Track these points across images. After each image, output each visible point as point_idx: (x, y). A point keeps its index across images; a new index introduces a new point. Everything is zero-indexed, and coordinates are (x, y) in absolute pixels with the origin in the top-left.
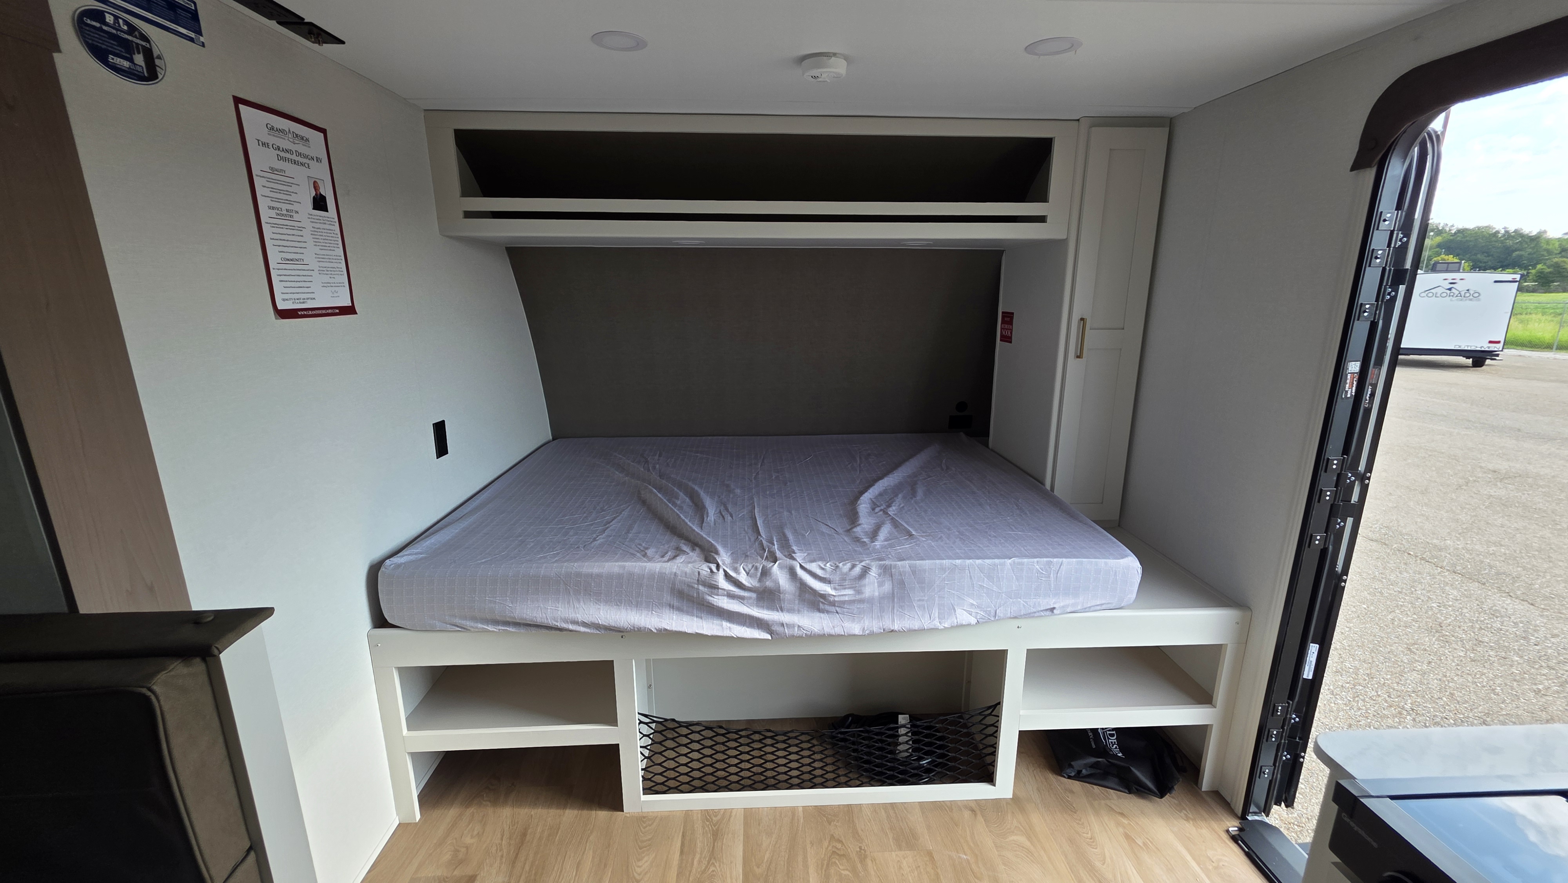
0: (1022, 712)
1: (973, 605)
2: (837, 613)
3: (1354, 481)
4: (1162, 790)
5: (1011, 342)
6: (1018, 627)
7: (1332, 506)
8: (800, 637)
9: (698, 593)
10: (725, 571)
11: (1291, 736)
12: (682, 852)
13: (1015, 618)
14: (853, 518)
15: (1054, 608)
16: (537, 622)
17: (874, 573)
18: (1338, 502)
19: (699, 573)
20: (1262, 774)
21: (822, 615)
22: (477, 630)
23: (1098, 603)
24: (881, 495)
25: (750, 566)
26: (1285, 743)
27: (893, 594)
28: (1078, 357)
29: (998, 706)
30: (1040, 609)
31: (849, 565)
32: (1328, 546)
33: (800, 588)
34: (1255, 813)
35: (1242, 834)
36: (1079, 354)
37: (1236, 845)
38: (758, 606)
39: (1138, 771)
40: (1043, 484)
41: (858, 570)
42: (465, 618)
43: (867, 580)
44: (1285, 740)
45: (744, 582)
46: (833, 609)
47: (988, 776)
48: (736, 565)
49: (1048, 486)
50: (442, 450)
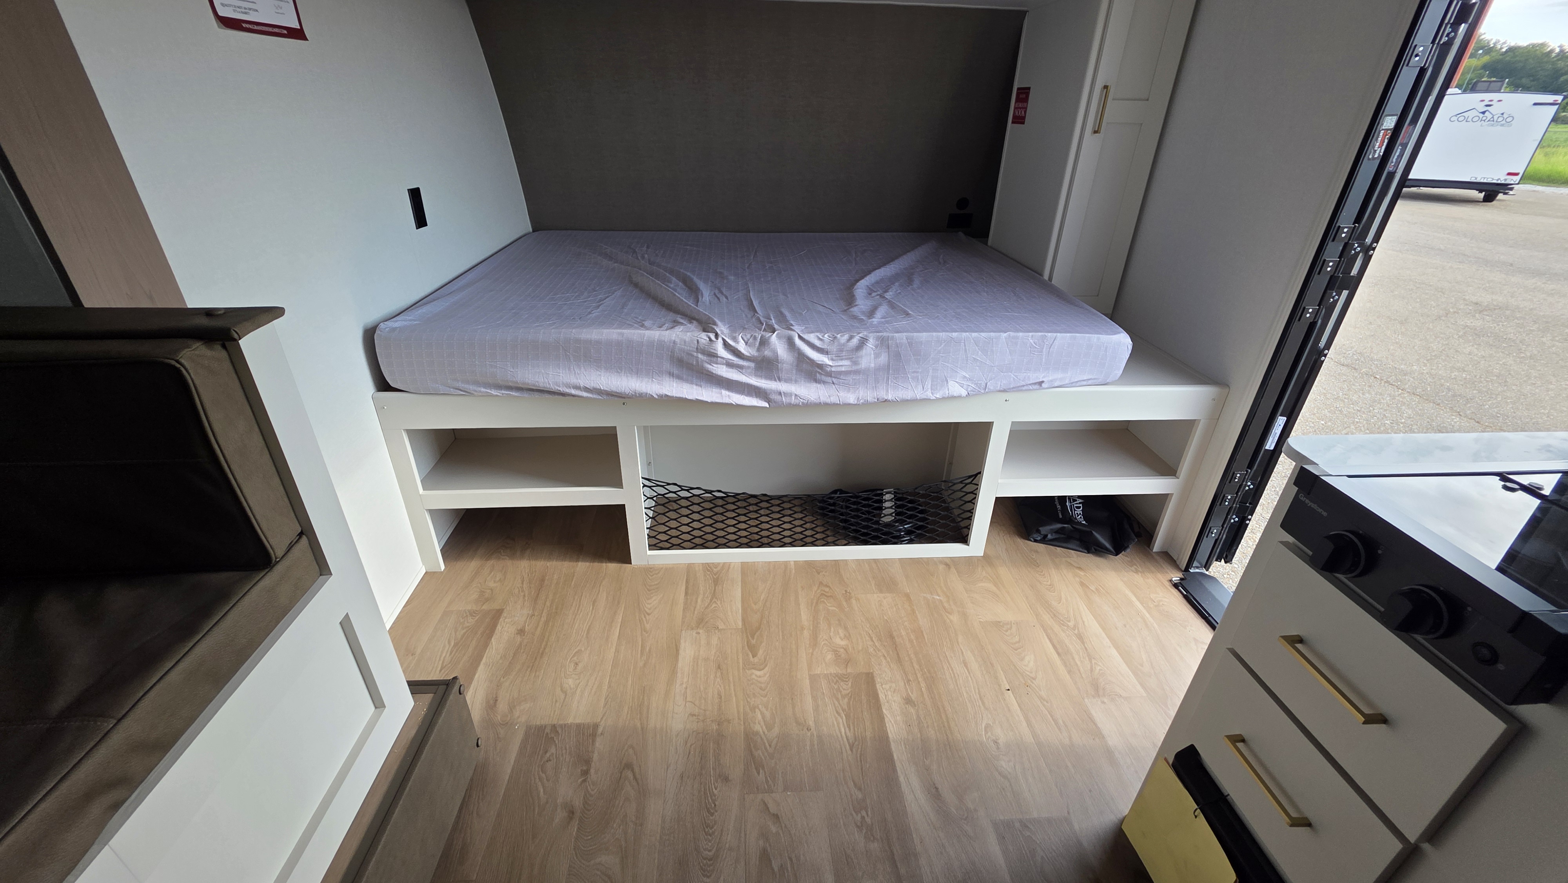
1: (965, 377)
2: (833, 383)
3: (1359, 252)
4: (1118, 549)
5: (1023, 123)
6: (1006, 401)
7: (1331, 277)
8: (796, 406)
9: (697, 361)
10: (724, 340)
11: (1243, 502)
12: (686, 594)
13: (1004, 391)
14: (850, 301)
15: (1043, 382)
16: (539, 387)
17: (871, 344)
18: (1338, 274)
19: (698, 341)
20: (1210, 534)
21: (819, 386)
22: (480, 394)
23: (1085, 378)
24: (877, 283)
25: (749, 336)
26: (1236, 507)
27: (889, 365)
28: (1095, 132)
29: (979, 475)
30: (1029, 383)
31: (846, 337)
32: (1318, 320)
33: (798, 358)
34: (1197, 567)
35: (1183, 582)
36: (1096, 129)
37: (1176, 590)
38: (756, 376)
39: (1099, 534)
40: (1041, 275)
41: (855, 341)
42: (468, 382)
43: (864, 351)
44: (1236, 504)
45: (743, 351)
46: (829, 379)
47: (964, 539)
48: (734, 335)
49: (1046, 276)
50: (421, 221)
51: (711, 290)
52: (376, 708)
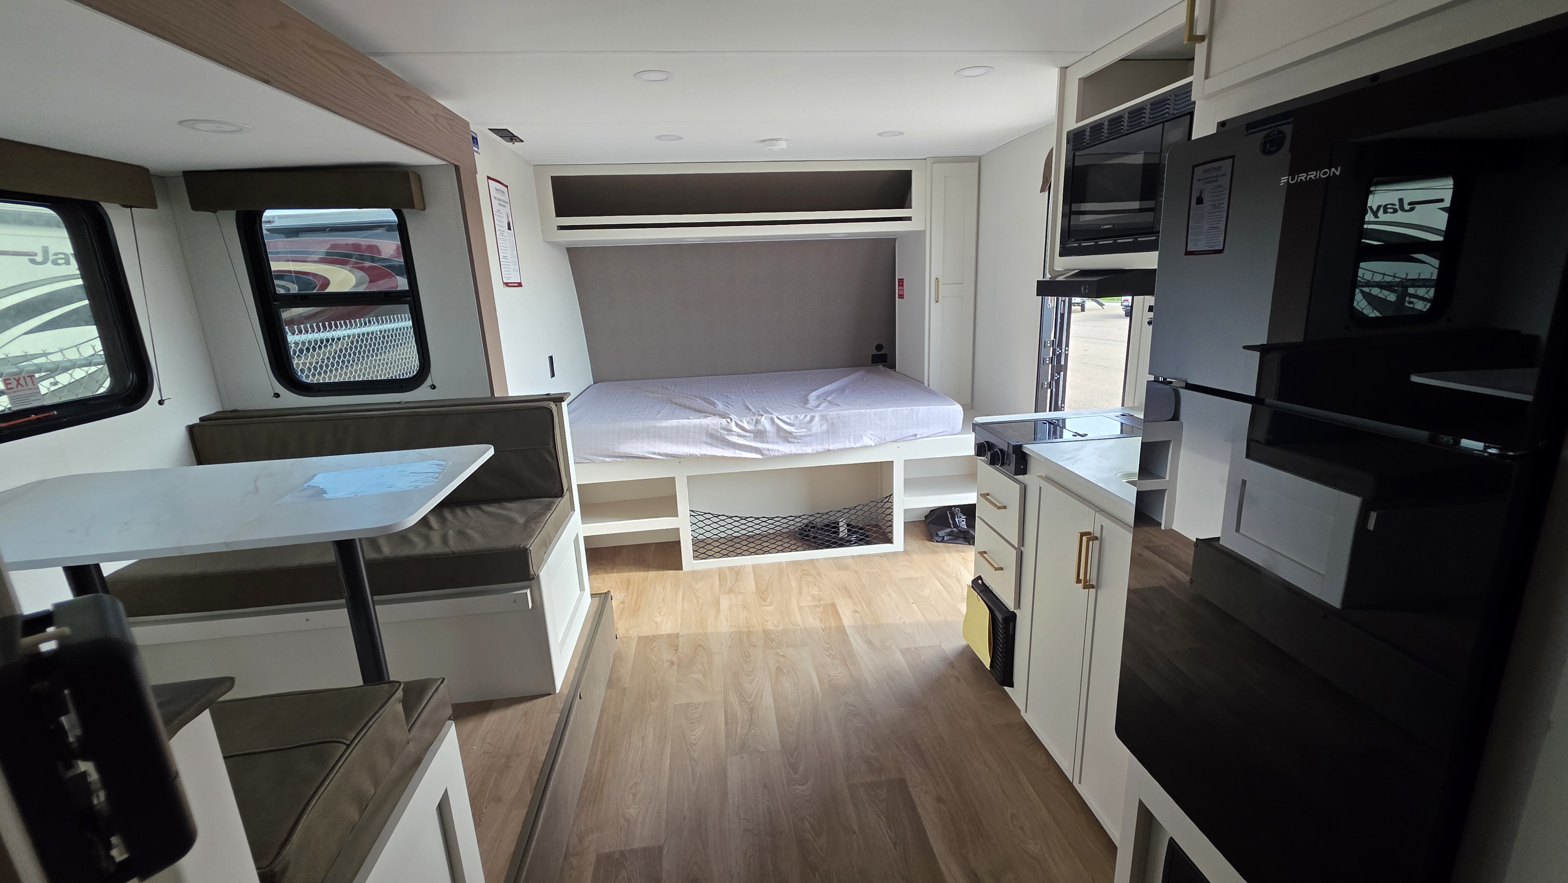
0: (904, 498)
1: (872, 434)
2: (798, 443)
3: (1061, 353)
5: (903, 298)
6: (898, 447)
8: (778, 457)
9: (721, 434)
10: (736, 422)
12: (720, 580)
13: (896, 441)
14: (806, 402)
15: (916, 434)
16: (633, 454)
17: (817, 419)
18: (1055, 364)
19: (721, 423)
21: (790, 444)
22: (599, 461)
23: (940, 431)
24: (822, 393)
25: (749, 419)
27: (828, 430)
28: (937, 302)
29: (891, 496)
30: (909, 435)
31: (803, 416)
33: (777, 429)
36: (937, 300)
38: (754, 441)
40: (923, 383)
41: (808, 418)
42: (592, 455)
43: (814, 423)
45: (746, 427)
46: (795, 441)
47: (890, 541)
48: (741, 419)
49: (926, 384)
50: (553, 375)
51: (722, 404)
52: (580, 591)
